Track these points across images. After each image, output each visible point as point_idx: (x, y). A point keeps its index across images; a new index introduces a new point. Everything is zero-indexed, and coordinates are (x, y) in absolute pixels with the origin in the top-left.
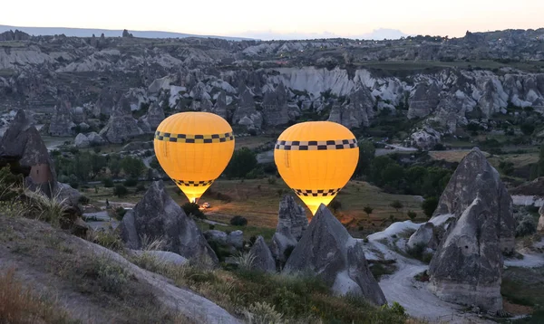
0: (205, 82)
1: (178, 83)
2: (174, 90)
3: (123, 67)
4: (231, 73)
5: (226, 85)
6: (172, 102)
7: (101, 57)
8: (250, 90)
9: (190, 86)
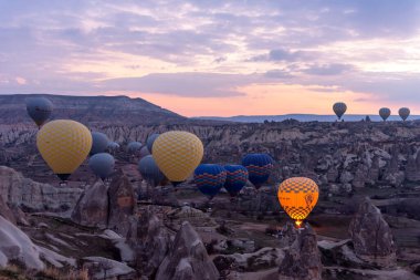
0: (371, 151)
1: (352, 152)
2: (349, 157)
3: (346, 141)
4: (391, 145)
5: (385, 154)
6: (346, 164)
7: (334, 135)
8: (402, 157)
9: (359, 154)
